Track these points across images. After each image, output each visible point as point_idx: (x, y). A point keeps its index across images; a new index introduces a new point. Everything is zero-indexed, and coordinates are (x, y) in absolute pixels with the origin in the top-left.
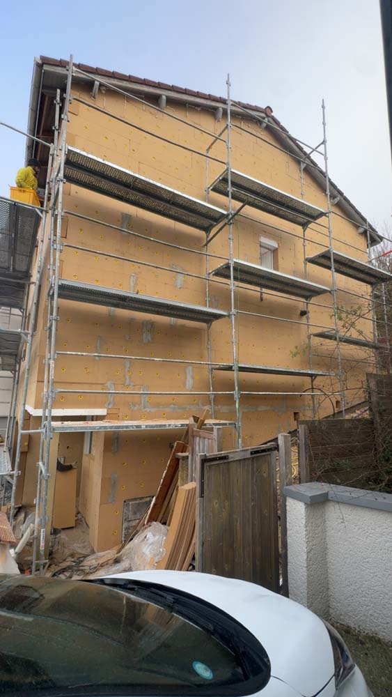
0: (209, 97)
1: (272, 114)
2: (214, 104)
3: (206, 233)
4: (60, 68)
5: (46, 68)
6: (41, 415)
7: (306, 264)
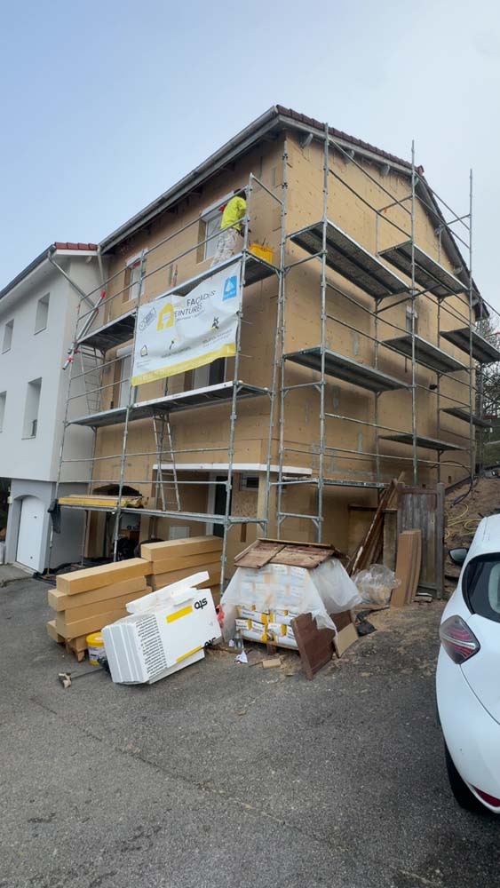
0: (383, 154)
1: (423, 174)
2: (385, 161)
3: (376, 300)
4: (289, 119)
5: (282, 118)
6: (278, 471)
7: (439, 338)
